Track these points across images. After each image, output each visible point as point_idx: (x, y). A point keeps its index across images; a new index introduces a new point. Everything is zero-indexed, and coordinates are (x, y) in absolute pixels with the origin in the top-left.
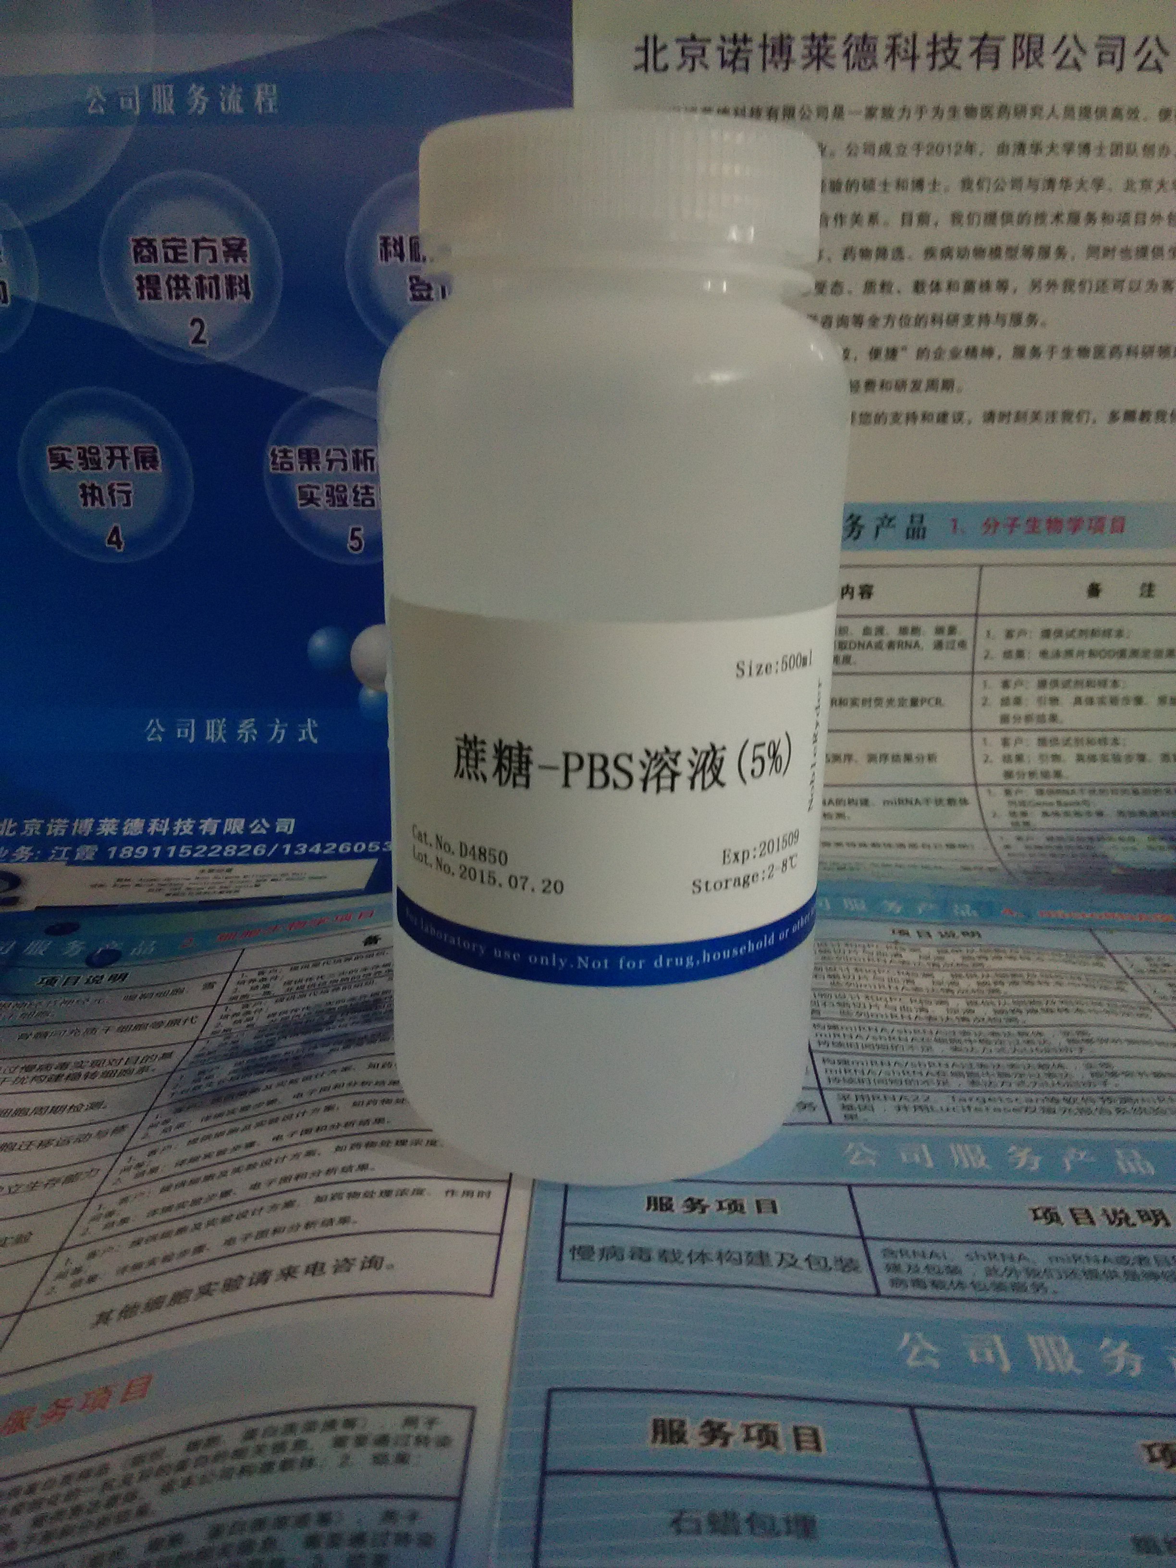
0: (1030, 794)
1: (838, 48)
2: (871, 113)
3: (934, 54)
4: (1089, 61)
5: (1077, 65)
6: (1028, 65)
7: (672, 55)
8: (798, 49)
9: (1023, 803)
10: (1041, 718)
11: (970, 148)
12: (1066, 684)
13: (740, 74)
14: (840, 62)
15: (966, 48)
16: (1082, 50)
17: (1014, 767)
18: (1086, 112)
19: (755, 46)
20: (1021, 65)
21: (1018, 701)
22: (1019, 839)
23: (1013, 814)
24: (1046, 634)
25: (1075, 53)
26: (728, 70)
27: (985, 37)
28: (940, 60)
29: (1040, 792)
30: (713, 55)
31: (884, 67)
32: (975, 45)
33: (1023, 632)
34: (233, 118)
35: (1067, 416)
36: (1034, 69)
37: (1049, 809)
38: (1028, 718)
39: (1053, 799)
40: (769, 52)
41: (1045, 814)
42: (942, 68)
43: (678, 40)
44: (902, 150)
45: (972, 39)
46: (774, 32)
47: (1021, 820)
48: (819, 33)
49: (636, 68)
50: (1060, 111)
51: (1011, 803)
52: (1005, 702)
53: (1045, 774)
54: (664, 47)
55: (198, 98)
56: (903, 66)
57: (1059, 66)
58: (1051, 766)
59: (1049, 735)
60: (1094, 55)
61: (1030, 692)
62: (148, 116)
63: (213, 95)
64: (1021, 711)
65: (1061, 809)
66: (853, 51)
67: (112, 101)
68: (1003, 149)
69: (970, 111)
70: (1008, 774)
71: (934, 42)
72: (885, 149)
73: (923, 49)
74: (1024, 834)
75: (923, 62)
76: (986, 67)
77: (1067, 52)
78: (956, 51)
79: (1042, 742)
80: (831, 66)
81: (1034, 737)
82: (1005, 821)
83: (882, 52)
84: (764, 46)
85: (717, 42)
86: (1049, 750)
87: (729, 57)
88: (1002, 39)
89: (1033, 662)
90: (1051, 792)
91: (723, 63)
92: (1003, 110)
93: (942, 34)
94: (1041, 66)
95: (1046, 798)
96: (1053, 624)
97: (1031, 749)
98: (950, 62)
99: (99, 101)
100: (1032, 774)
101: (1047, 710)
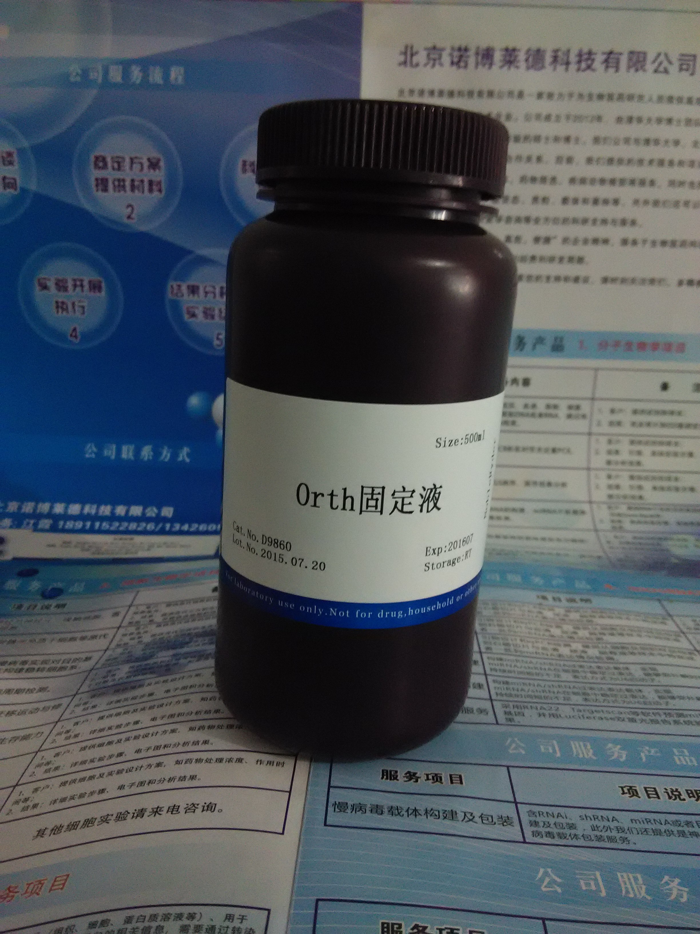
0: (623, 509)
1: (522, 56)
2: (540, 95)
3: (579, 62)
4: (674, 69)
5: (666, 71)
6: (637, 70)
7: (421, 57)
8: (498, 56)
9: (619, 515)
10: (631, 463)
11: (599, 119)
12: (647, 443)
13: (461, 70)
14: (523, 65)
15: (599, 58)
16: (670, 63)
17: (615, 492)
18: (670, 99)
19: (472, 53)
20: (632, 70)
21: (617, 452)
22: (616, 537)
23: (613, 521)
24: (635, 412)
25: (665, 64)
26: (454, 68)
27: (611, 53)
28: (583, 65)
29: (630, 508)
30: (446, 59)
31: (549, 69)
32: (604, 57)
33: (621, 411)
34: (157, 86)
35: (652, 281)
36: (640, 73)
37: (635, 519)
38: (623, 463)
39: (637, 512)
40: (480, 58)
41: (632, 522)
42: (584, 70)
43: (426, 49)
44: (558, 118)
45: (604, 53)
46: (484, 45)
47: (617, 525)
48: (511, 47)
49: (400, 64)
50: (655, 98)
51: (612, 515)
52: (609, 452)
53: (633, 497)
54: (417, 53)
55: (136, 74)
56: (561, 68)
57: (656, 71)
58: (636, 493)
59: (636, 474)
60: (676, 64)
61: (625, 447)
62: (106, 84)
63: (145, 71)
64: (619, 458)
65: (642, 519)
66: (531, 59)
67: (85, 73)
68: (619, 120)
69: (600, 97)
70: (610, 496)
71: (580, 55)
72: (548, 118)
73: (573, 58)
74: (618, 534)
75: (573, 67)
76: (611, 70)
77: (660, 64)
78: (593, 60)
79: (632, 478)
80: (517, 67)
81: (626, 474)
82: (607, 525)
83: (548, 59)
84: (477, 54)
85: (448, 51)
86: (636, 483)
87: (456, 60)
88: (621, 54)
89: (627, 429)
90: (636, 508)
91: (452, 63)
92: (621, 97)
93: (585, 50)
94: (644, 71)
95: (632, 512)
96: (639, 406)
97: (625, 482)
98: (589, 67)
99: (77, 74)
100: (625, 497)
101: (635, 458)
